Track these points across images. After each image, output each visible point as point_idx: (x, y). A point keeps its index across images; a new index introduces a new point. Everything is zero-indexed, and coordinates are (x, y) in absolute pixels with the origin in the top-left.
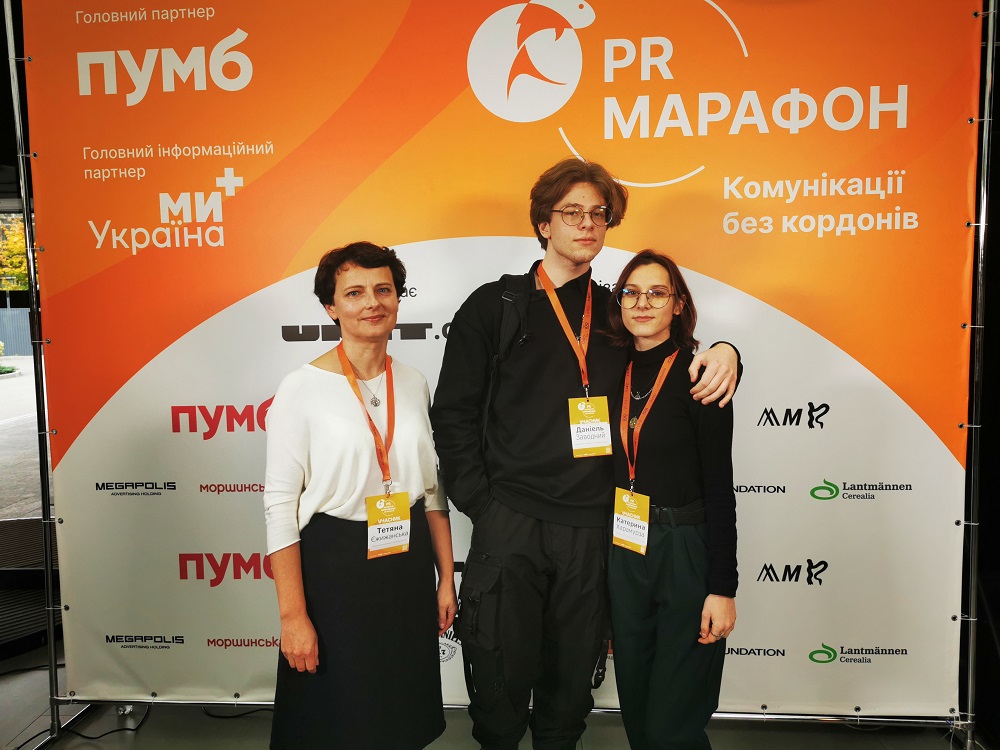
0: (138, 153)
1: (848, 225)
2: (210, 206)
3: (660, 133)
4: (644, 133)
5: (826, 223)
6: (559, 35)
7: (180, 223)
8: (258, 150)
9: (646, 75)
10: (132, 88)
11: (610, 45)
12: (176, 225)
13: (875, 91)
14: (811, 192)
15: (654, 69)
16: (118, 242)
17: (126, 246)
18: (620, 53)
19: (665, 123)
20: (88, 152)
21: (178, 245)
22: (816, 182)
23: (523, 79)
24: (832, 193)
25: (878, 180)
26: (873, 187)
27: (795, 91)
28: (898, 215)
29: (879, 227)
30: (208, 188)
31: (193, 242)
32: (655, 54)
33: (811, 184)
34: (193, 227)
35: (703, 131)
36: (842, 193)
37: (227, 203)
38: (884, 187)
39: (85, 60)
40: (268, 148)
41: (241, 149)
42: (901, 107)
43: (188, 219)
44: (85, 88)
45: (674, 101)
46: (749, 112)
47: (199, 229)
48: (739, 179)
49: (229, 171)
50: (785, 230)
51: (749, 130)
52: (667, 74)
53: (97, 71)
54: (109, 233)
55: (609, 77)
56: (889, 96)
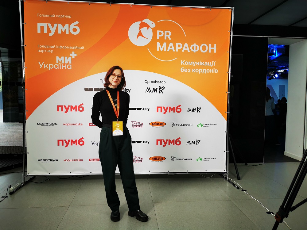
0: (52, 47)
1: (204, 71)
2: (68, 60)
3: (168, 50)
4: (165, 50)
5: (201, 71)
6: (148, 29)
7: (61, 63)
8: (81, 48)
9: (165, 38)
10: (51, 32)
11: (158, 32)
12: (60, 64)
13: (210, 45)
14: (198, 64)
15: (167, 37)
16: (46, 67)
17: (48, 68)
18: (160, 34)
19: (169, 48)
20: (39, 46)
21: (60, 68)
22: (199, 62)
23: (140, 37)
24: (202, 65)
25: (210, 63)
26: (209, 64)
27: (195, 44)
28: (214, 70)
29: (211, 72)
30: (68, 56)
31: (64, 68)
32: (168, 34)
33: (198, 63)
34: (64, 64)
35: (177, 51)
36: (204, 65)
37: (73, 60)
38: (211, 64)
39: (39, 25)
40: (83, 48)
41: (77, 48)
42: (215, 48)
43: (63, 62)
44: (39, 31)
45: (171, 44)
46: (186, 48)
47: (66, 65)
48: (184, 61)
49: (73, 52)
50: (193, 72)
51: (186, 51)
52: (170, 39)
53: (42, 28)
54: (43, 65)
55: (158, 38)
56: (213, 46)
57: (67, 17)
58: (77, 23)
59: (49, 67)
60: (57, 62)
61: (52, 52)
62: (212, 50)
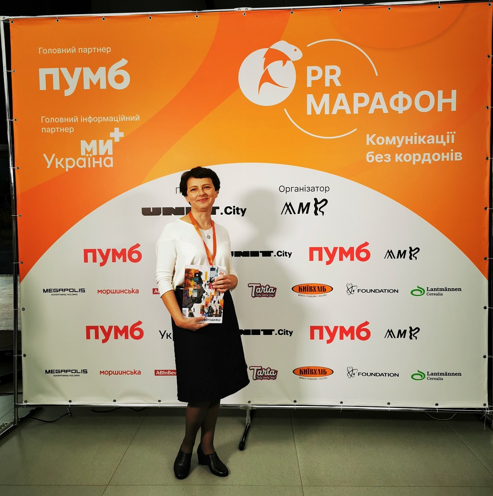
0: (70, 120)
1: (427, 158)
2: (106, 147)
5: (417, 157)
6: (284, 64)
7: (91, 155)
8: (132, 119)
10: (67, 87)
11: (310, 69)
12: (89, 156)
13: (440, 93)
14: (409, 142)
16: (59, 165)
17: (63, 167)
19: (337, 107)
20: (44, 119)
21: (89, 166)
23: (266, 85)
24: (420, 143)
26: (440, 140)
28: (452, 154)
29: (443, 160)
30: (106, 138)
31: (97, 165)
32: (332, 74)
33: (409, 138)
34: (97, 158)
36: (424, 143)
37: (115, 145)
38: (445, 140)
39: (43, 72)
40: (137, 118)
41: (123, 118)
42: (453, 101)
43: (95, 153)
44: (43, 86)
45: (341, 97)
47: (101, 158)
48: (374, 135)
49: (117, 129)
53: (49, 78)
56: (447, 95)
57: (102, 50)
58: (123, 62)
59: (65, 166)
60: (83, 153)
61: (70, 130)
62: (447, 106)
